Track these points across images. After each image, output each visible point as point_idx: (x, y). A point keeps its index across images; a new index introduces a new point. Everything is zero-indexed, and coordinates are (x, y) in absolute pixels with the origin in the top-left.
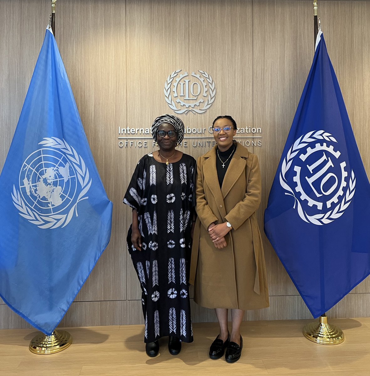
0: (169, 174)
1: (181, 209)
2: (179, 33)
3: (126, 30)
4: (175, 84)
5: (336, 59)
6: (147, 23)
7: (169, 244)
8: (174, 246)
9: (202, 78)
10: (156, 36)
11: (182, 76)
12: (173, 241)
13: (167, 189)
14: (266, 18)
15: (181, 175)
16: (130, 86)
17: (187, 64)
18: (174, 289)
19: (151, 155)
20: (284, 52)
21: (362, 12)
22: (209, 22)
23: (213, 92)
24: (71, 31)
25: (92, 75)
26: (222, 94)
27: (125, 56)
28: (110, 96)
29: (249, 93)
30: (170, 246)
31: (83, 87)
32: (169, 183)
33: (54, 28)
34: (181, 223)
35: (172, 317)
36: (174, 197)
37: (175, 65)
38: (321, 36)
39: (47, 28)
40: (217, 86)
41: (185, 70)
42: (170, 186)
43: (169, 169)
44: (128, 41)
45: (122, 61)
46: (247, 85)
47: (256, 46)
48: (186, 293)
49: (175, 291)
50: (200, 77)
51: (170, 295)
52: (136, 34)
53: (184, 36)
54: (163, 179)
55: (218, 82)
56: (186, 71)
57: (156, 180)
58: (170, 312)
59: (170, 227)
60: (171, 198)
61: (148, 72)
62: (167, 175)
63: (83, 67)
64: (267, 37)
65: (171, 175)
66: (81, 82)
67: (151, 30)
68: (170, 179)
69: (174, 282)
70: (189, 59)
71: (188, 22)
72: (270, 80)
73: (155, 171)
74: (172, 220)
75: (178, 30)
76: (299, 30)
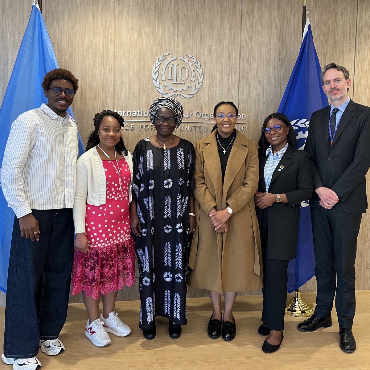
0: (166, 159)
1: (179, 195)
2: (168, 16)
3: (115, 10)
4: (164, 68)
5: (319, 49)
6: (136, 3)
7: (165, 229)
8: (171, 230)
9: (191, 63)
10: (145, 17)
11: (170, 60)
12: (170, 225)
13: (164, 174)
14: (255, 5)
15: (179, 160)
16: (118, 67)
17: (176, 47)
18: (169, 273)
19: (148, 140)
20: (271, 40)
21: (345, 4)
22: (199, 6)
23: (200, 77)
24: (57, 8)
25: (79, 55)
26: (209, 79)
27: (113, 36)
28: (97, 76)
29: (236, 79)
30: (166, 231)
31: (69, 66)
32: (166, 169)
33: (40, 4)
34: (178, 208)
35: (167, 299)
36: (172, 182)
37: (163, 48)
38: (308, 27)
39: (34, 4)
40: (205, 71)
41: (173, 53)
42: (167, 172)
43: (166, 154)
44: (117, 21)
45: (110, 41)
46: (234, 71)
47: (244, 33)
48: (182, 277)
49: (170, 274)
50: (188, 61)
51: (166, 278)
52: (125, 15)
53: (173, 18)
54: (160, 164)
55: (206, 67)
56: (175, 54)
57: (154, 165)
58: (166, 294)
59: (167, 213)
60: (168, 184)
61: (137, 54)
62: (165, 160)
63: (69, 46)
64: (255, 24)
65: (168, 160)
66: (67, 61)
67: (140, 10)
68: (167, 164)
69: (170, 266)
70: (178, 42)
71: (178, 5)
72: (256, 68)
73: (152, 156)
74: (169, 205)
75: (167, 12)
76: (285, 19)
